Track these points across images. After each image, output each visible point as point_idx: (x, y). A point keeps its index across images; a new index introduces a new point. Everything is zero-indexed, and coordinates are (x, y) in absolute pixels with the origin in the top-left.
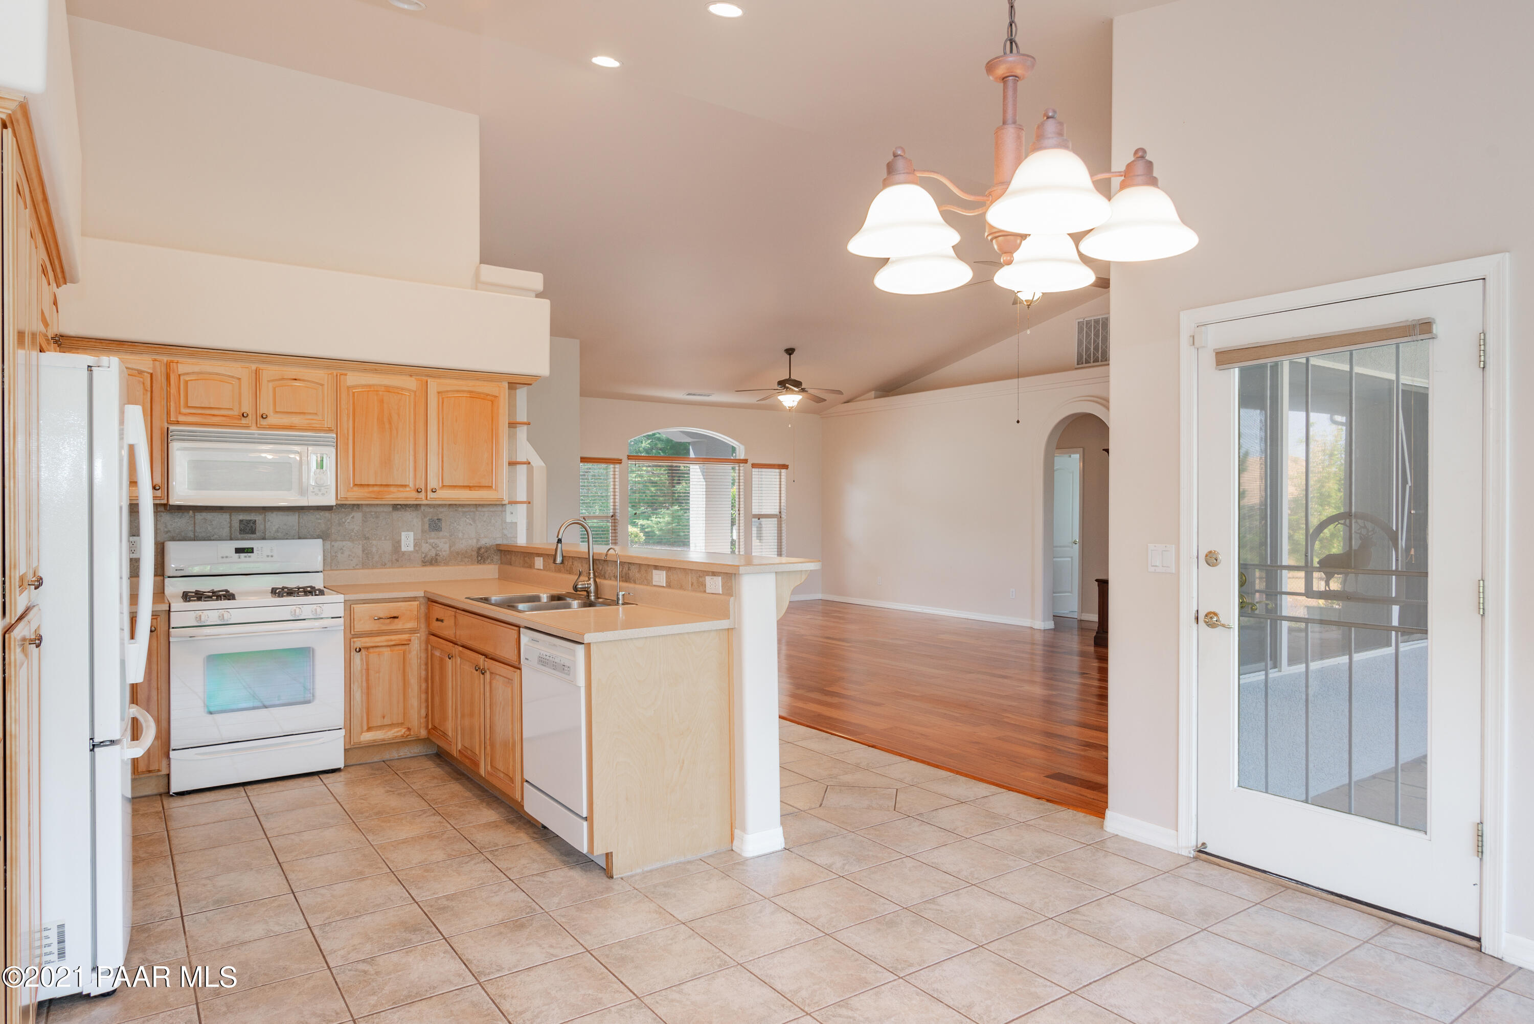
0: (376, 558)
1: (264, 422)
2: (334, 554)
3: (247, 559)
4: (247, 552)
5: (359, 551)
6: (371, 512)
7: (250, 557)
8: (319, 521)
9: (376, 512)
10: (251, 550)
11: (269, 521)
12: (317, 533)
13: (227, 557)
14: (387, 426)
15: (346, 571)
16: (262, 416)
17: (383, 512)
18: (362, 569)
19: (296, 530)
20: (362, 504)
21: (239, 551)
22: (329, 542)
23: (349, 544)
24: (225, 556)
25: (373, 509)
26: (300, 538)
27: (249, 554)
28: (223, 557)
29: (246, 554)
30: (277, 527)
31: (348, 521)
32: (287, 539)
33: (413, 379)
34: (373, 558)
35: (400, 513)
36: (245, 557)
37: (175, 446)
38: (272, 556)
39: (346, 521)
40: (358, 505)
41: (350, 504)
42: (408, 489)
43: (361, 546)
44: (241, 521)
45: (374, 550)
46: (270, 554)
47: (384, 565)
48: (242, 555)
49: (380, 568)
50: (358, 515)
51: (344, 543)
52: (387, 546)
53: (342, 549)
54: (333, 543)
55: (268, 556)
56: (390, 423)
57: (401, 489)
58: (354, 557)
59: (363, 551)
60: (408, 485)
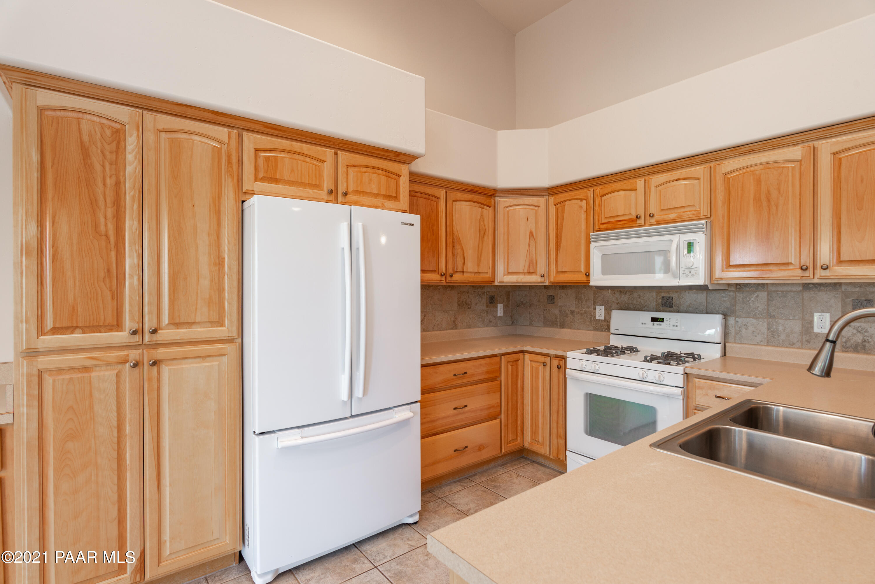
0: (783, 337)
1: (653, 220)
2: (738, 329)
3: (659, 327)
4: (660, 321)
5: (764, 329)
6: (777, 291)
7: (660, 325)
8: (724, 299)
9: (782, 292)
10: (661, 320)
11: (683, 298)
12: (723, 310)
13: (645, 324)
14: (765, 204)
15: (748, 346)
16: (650, 216)
17: (791, 291)
18: (767, 345)
19: (703, 306)
20: (767, 284)
21: (654, 320)
22: (734, 318)
23: (754, 321)
24: (644, 323)
25: (780, 289)
26: (707, 313)
27: (661, 323)
28: (642, 324)
29: (658, 323)
30: (689, 303)
31: (752, 299)
32: (697, 313)
33: (798, 147)
34: (779, 336)
35: (812, 292)
36: (658, 325)
37: (593, 245)
38: (677, 326)
39: (750, 299)
40: (763, 285)
41: (754, 284)
42: (791, 267)
43: (765, 324)
44: (663, 297)
45: (781, 328)
46: (675, 324)
47: (792, 345)
48: (656, 323)
49: (787, 347)
50: (763, 295)
51: (748, 320)
52: (796, 326)
53: (746, 325)
54: (737, 319)
55: (674, 326)
56: (769, 200)
57: (783, 268)
58: (758, 334)
59: (768, 329)
60: (791, 263)
